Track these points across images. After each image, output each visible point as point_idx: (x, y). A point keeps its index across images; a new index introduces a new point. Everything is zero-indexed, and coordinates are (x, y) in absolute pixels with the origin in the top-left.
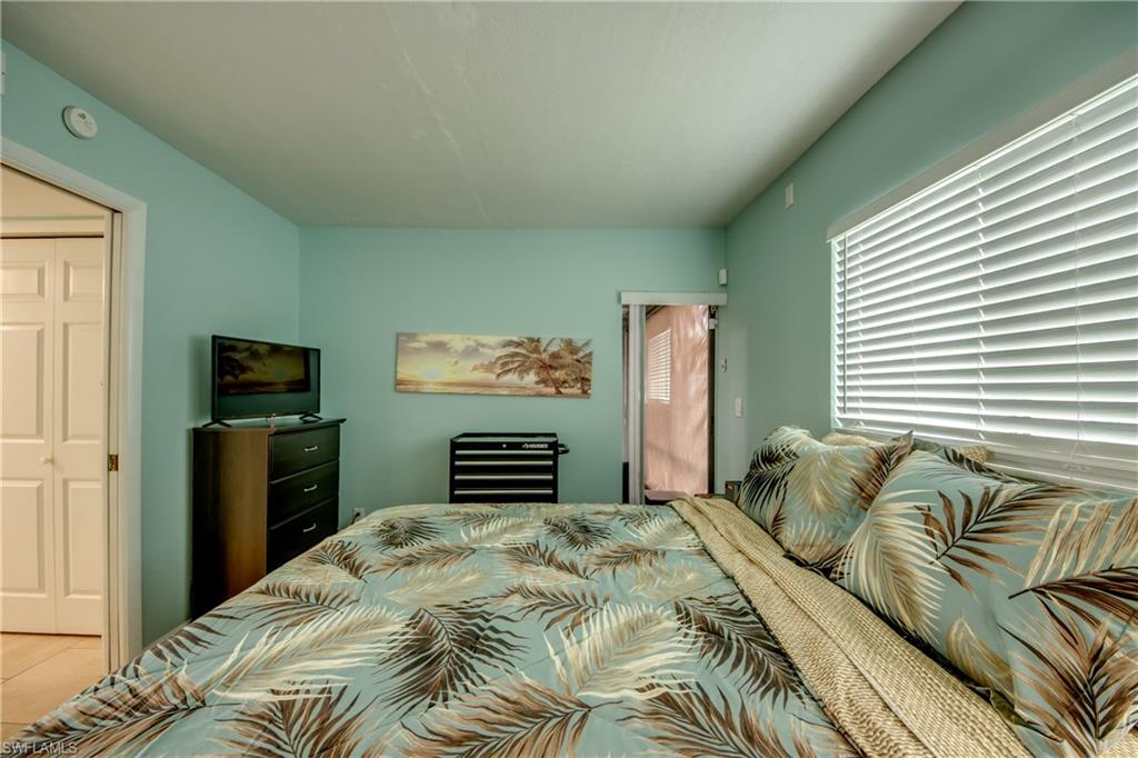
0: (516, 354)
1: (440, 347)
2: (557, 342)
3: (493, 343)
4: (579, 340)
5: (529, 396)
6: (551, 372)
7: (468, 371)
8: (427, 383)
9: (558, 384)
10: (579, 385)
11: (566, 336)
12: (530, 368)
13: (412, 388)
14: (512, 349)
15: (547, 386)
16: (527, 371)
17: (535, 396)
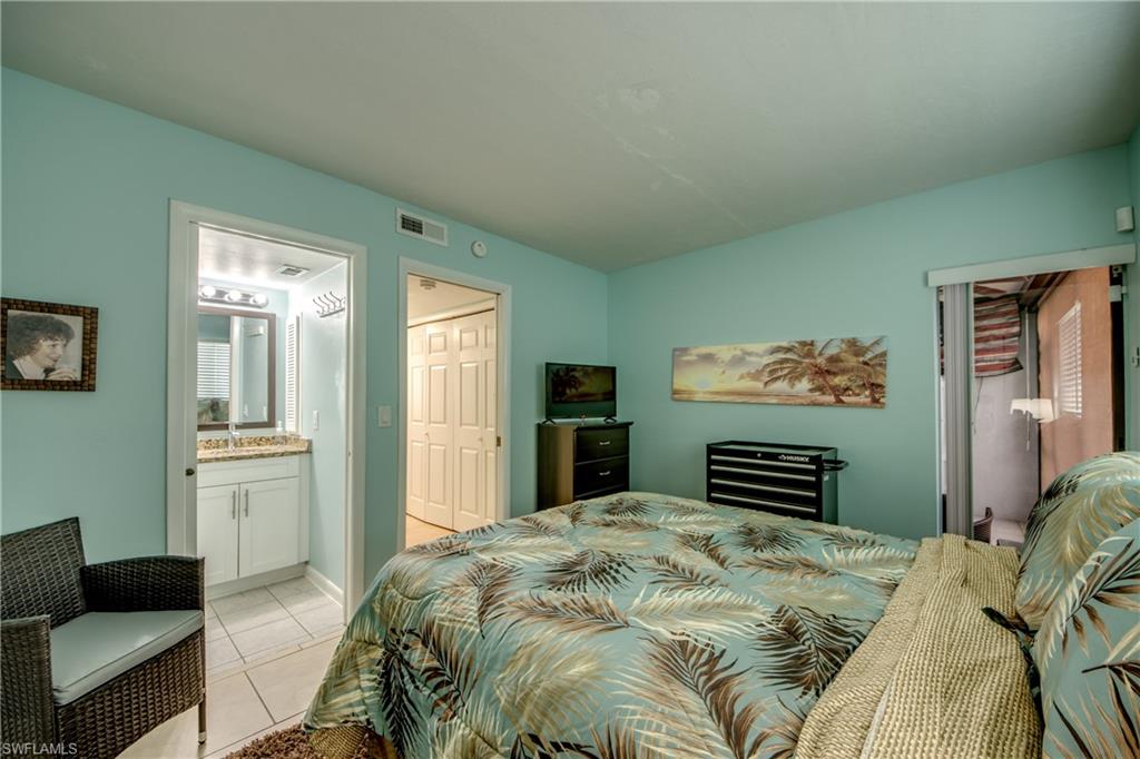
0: (786, 360)
1: (708, 358)
2: (837, 343)
3: (760, 351)
4: (866, 338)
5: (802, 405)
6: (829, 378)
7: (734, 380)
8: (696, 393)
9: (839, 393)
10: (867, 393)
11: (850, 336)
12: (802, 375)
13: (685, 397)
14: (781, 356)
15: (824, 394)
16: (799, 378)
17: (808, 405)
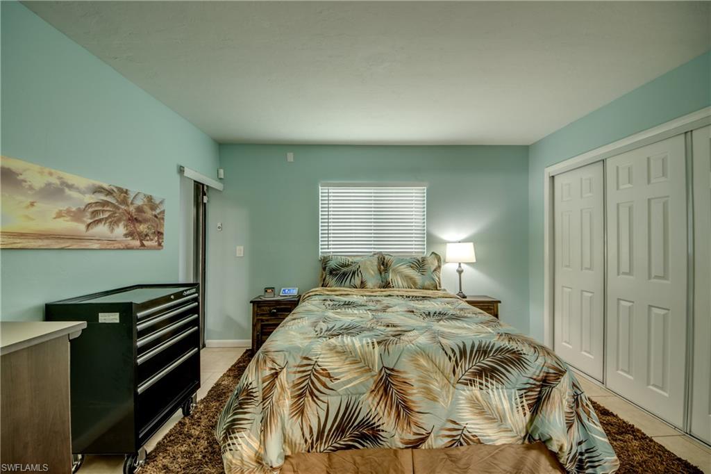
0: (105, 203)
2: (141, 196)
4: (157, 198)
5: (119, 249)
6: (137, 225)
9: (143, 237)
10: (156, 238)
11: (149, 194)
12: (119, 220)
14: (102, 197)
15: (133, 239)
16: (116, 222)
17: (124, 249)
